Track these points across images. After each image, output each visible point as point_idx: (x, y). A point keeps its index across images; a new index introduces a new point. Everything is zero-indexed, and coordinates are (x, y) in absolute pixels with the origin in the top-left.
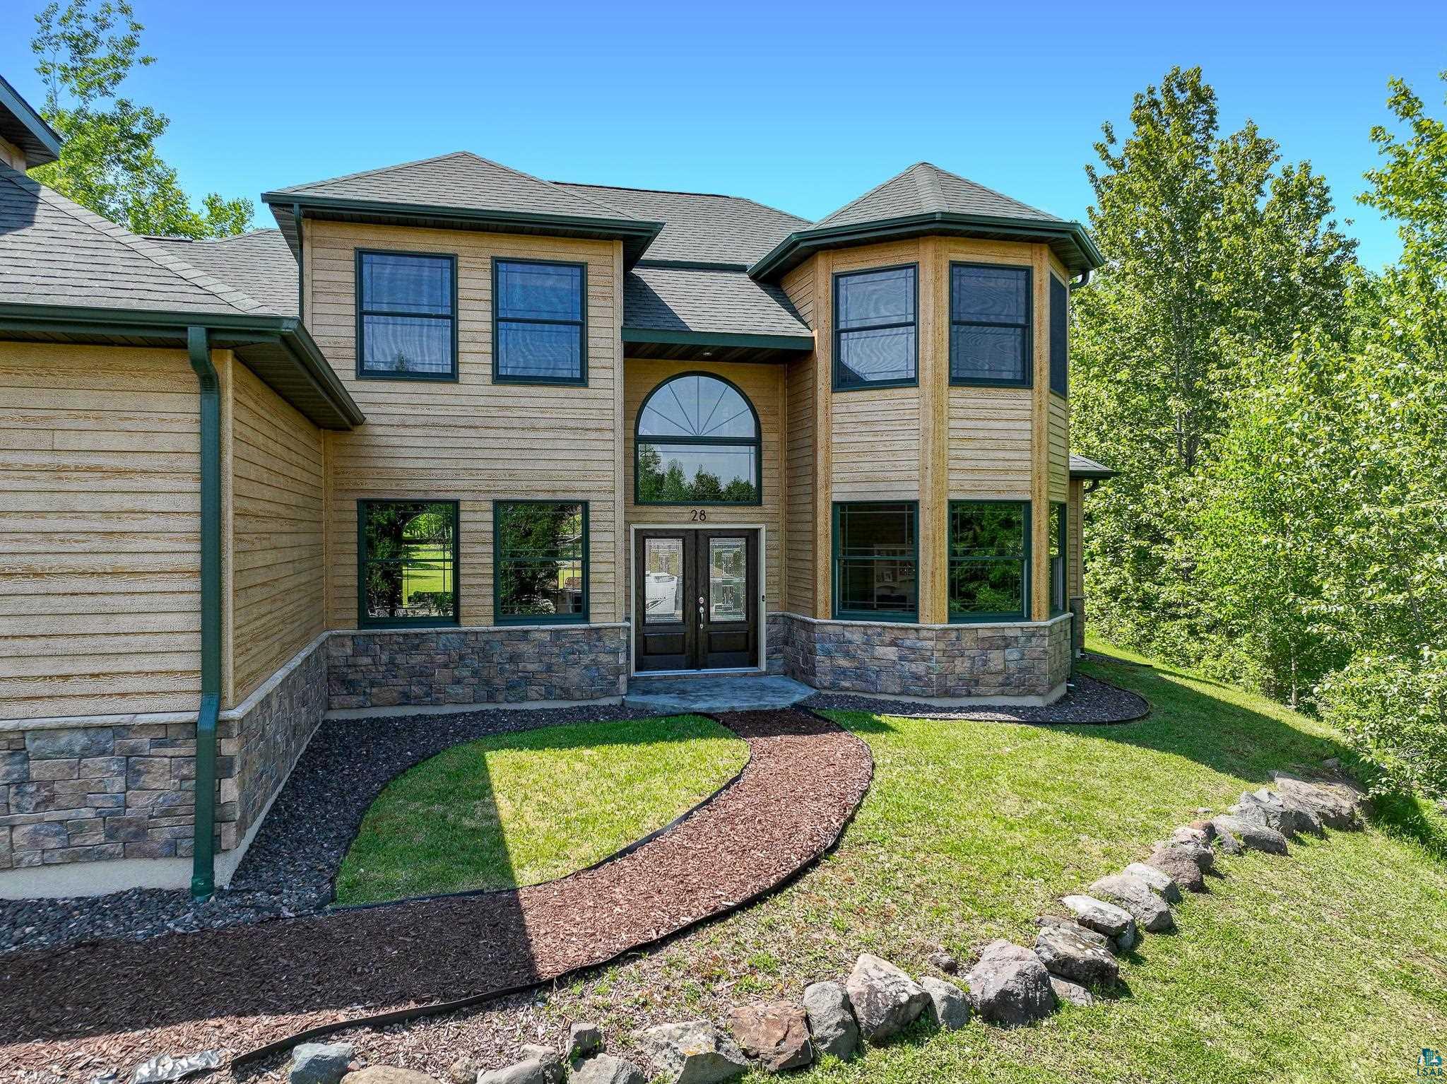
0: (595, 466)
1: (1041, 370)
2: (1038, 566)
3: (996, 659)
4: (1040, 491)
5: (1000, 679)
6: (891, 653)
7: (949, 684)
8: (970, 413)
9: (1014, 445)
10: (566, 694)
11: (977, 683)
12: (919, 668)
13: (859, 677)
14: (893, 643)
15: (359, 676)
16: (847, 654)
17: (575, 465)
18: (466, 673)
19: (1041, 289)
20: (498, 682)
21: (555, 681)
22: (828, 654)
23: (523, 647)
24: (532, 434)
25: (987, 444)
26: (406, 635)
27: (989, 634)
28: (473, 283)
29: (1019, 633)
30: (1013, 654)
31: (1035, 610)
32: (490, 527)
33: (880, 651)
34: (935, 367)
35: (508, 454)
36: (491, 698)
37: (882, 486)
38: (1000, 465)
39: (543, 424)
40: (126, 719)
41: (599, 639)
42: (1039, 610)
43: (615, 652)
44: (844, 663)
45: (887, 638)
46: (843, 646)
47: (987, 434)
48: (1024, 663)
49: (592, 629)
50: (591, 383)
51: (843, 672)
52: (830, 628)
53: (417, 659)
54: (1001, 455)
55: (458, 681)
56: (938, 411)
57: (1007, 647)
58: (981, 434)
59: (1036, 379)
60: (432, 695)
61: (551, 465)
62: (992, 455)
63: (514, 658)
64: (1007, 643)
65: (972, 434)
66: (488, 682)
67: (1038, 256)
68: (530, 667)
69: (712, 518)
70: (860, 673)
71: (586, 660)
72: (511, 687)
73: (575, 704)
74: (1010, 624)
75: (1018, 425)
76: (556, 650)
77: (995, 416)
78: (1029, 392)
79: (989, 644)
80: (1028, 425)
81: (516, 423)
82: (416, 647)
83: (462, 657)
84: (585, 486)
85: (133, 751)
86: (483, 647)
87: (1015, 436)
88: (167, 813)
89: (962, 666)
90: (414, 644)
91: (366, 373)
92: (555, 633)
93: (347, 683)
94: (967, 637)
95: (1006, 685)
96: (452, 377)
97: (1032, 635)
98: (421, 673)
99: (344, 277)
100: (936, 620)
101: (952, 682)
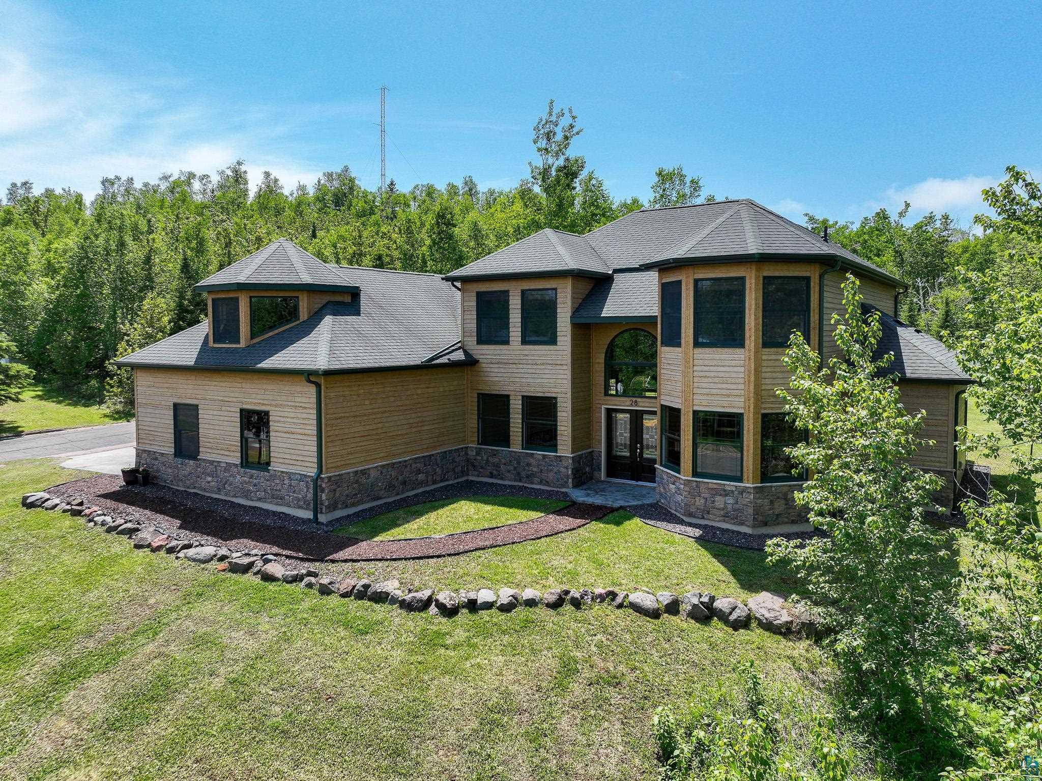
0: (560, 381)
1: (750, 337)
2: (748, 451)
3: (720, 501)
4: (749, 408)
5: (722, 513)
6: (673, 489)
7: (691, 510)
8: (706, 362)
9: (733, 381)
10: (547, 484)
11: (708, 513)
12: (680, 499)
13: (665, 498)
14: (674, 483)
15: (477, 464)
16: (663, 486)
17: (551, 381)
18: (512, 468)
19: (750, 289)
20: (523, 474)
21: (544, 477)
22: (659, 484)
23: (531, 460)
24: (535, 367)
25: (716, 380)
26: (492, 450)
27: (715, 486)
28: (515, 302)
29: (734, 489)
30: (730, 500)
31: (745, 477)
32: (521, 407)
33: (671, 487)
35: (526, 376)
36: (520, 481)
38: (724, 392)
39: (539, 362)
40: (306, 473)
41: (560, 461)
42: (748, 477)
43: (567, 468)
44: (662, 490)
45: (672, 480)
46: (662, 481)
47: (716, 374)
48: (737, 506)
49: (557, 456)
50: (558, 343)
51: (662, 495)
52: (659, 471)
53: (496, 460)
54: (724, 386)
55: (509, 472)
57: (726, 495)
58: (712, 374)
59: (747, 342)
60: (500, 476)
61: (543, 381)
62: (720, 386)
63: (528, 465)
64: (726, 494)
65: (708, 374)
66: (519, 474)
67: (749, 270)
68: (535, 469)
69: (641, 404)
71: (555, 470)
72: (528, 476)
73: (552, 489)
74: (728, 483)
75: (736, 369)
76: (544, 463)
77: (720, 364)
78: (743, 350)
79: (715, 492)
80: (742, 369)
81: (530, 362)
82: (495, 455)
83: (510, 461)
84: (556, 390)
85: (307, 481)
86: (518, 458)
87: (734, 375)
89: (700, 502)
90: (494, 454)
91: (480, 341)
92: (544, 456)
93: (474, 466)
94: (702, 487)
95: (726, 517)
96: (507, 342)
97: (743, 491)
98: (497, 466)
99: (472, 303)
100: (685, 474)
101: (693, 510)
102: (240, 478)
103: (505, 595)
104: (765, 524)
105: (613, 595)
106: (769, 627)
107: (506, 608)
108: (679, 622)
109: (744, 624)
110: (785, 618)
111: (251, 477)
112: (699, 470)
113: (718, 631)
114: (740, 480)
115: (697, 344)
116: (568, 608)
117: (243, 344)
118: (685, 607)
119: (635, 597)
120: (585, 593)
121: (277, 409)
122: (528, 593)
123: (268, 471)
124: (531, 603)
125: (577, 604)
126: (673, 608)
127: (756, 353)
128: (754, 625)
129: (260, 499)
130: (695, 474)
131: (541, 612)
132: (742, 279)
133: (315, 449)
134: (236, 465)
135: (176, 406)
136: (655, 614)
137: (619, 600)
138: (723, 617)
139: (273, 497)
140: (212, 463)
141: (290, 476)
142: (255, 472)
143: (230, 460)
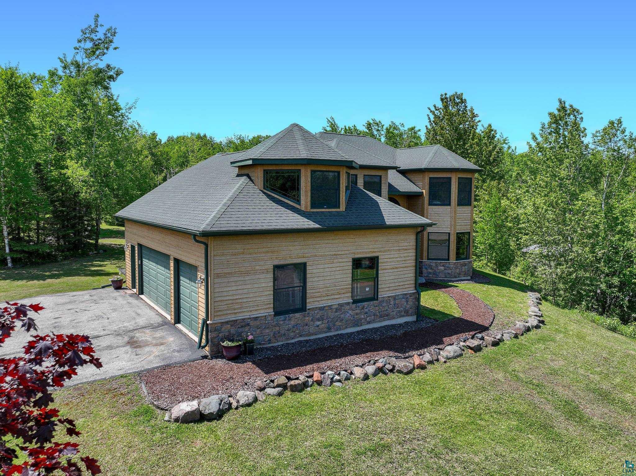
3: (464, 269)
5: (464, 273)
6: (442, 268)
7: (455, 275)
8: (460, 212)
9: (468, 219)
11: (460, 274)
12: (450, 271)
13: (434, 274)
14: (443, 266)
16: (431, 269)
22: (426, 269)
25: (463, 219)
27: (463, 263)
29: (468, 262)
33: (440, 268)
34: (455, 202)
37: (441, 229)
38: (465, 224)
40: (406, 292)
44: (430, 271)
45: (441, 265)
46: (430, 267)
48: (468, 269)
51: (430, 273)
52: (427, 263)
54: (465, 221)
56: (455, 212)
58: (462, 217)
62: (463, 222)
64: (465, 265)
70: (435, 273)
74: (466, 260)
75: (468, 214)
77: (464, 213)
79: (462, 265)
80: (470, 214)
85: (407, 298)
87: (468, 217)
88: (411, 308)
89: (458, 271)
102: (351, 312)
111: (362, 308)
117: (343, 208)
121: (384, 254)
123: (377, 299)
129: (369, 323)
134: (348, 304)
135: (275, 267)
139: (381, 316)
140: (322, 309)
141: (394, 298)
142: (365, 304)
143: (341, 301)
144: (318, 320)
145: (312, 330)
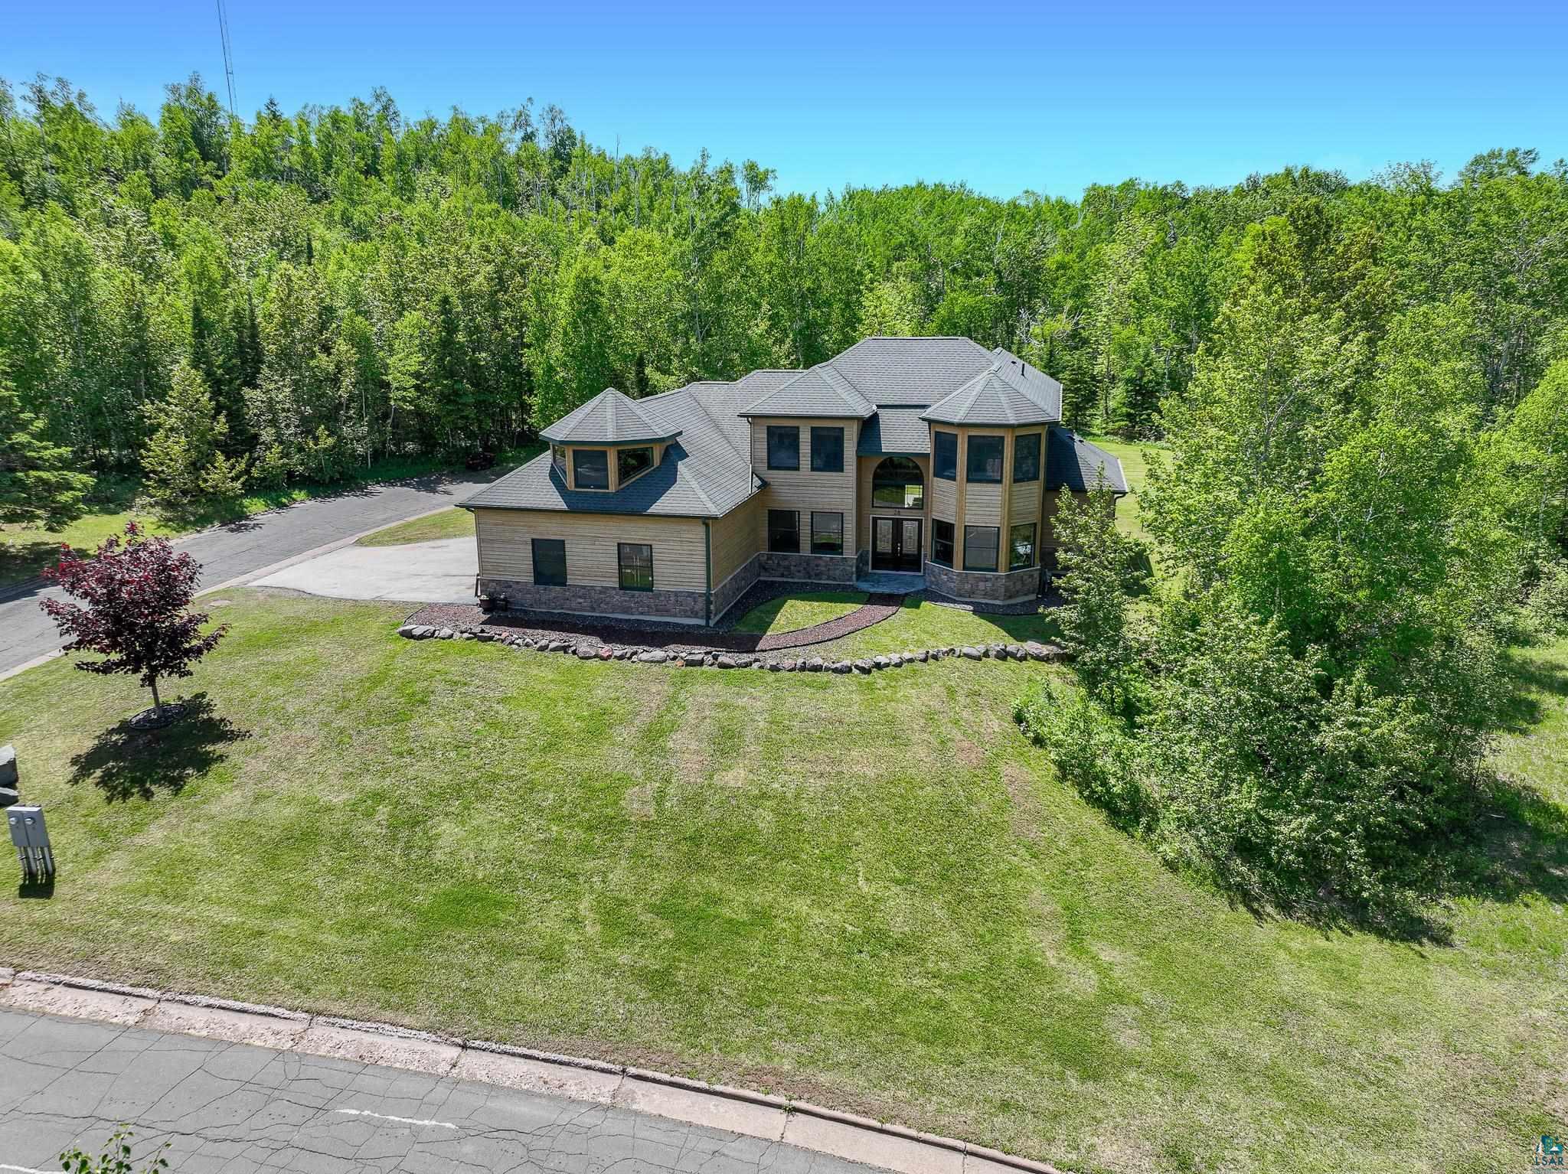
0: (847, 500)
1: (1006, 476)
2: (1002, 551)
3: (982, 585)
4: (1004, 523)
5: (983, 593)
6: (946, 578)
8: (975, 493)
9: (993, 505)
10: (835, 579)
11: (973, 593)
13: (937, 585)
14: (946, 575)
15: (769, 567)
16: (934, 576)
17: (839, 501)
18: (802, 569)
19: (1008, 444)
20: (812, 573)
21: (831, 575)
22: (929, 575)
23: (821, 562)
24: (824, 488)
25: (981, 505)
26: (782, 555)
27: (979, 576)
28: (805, 436)
29: (991, 577)
30: (989, 584)
31: (999, 568)
32: (810, 520)
33: (943, 577)
35: (816, 496)
36: (809, 578)
37: (946, 516)
38: (987, 513)
39: (827, 485)
40: (693, 591)
41: (846, 561)
42: (1001, 568)
43: (850, 566)
45: (945, 572)
46: (934, 572)
47: (981, 501)
48: (994, 588)
49: (843, 558)
50: (844, 471)
51: (933, 582)
52: (930, 565)
53: (786, 563)
54: (986, 509)
55: (799, 572)
56: (961, 492)
58: (979, 501)
59: (1004, 480)
60: (791, 575)
61: (831, 500)
62: (983, 509)
63: (817, 565)
64: (987, 580)
65: (975, 501)
66: (808, 573)
67: (1008, 433)
68: (823, 569)
69: (902, 514)
71: (841, 568)
72: (816, 575)
73: (837, 583)
74: (988, 573)
75: (995, 497)
76: (831, 564)
77: (985, 494)
78: (1000, 485)
79: (979, 580)
80: (1000, 497)
81: (819, 485)
83: (800, 563)
84: (841, 507)
85: (695, 597)
86: (808, 561)
87: (994, 502)
88: (701, 610)
89: (967, 587)
90: (785, 558)
91: (770, 467)
92: (832, 558)
93: (764, 568)
94: (970, 578)
95: (986, 595)
96: (797, 469)
97: (999, 577)
98: (788, 568)
99: (763, 435)
100: (957, 569)
101: (962, 592)
102: (618, 598)
103: (895, 658)
104: (1010, 597)
105: (952, 650)
106: (1038, 658)
107: (898, 665)
108: (992, 661)
109: (1023, 658)
110: (1046, 652)
111: (633, 596)
112: (967, 564)
113: (1012, 663)
114: (996, 570)
115: (968, 481)
116: (931, 661)
117: (612, 489)
118: (992, 653)
119: (965, 650)
120: (939, 651)
121: (660, 543)
122: (907, 655)
123: (652, 591)
124: (911, 661)
125: (935, 657)
126: (986, 654)
127: (1010, 485)
128: (1029, 658)
129: (642, 614)
130: (965, 568)
131: (918, 665)
132: (1002, 438)
133: (704, 573)
134: (614, 588)
135: (533, 540)
136: (979, 659)
137: (958, 653)
138: (1013, 656)
139: (657, 611)
140: (584, 587)
141: (676, 594)
142: (636, 593)
143: (605, 584)
144: (580, 597)
145: (574, 605)
